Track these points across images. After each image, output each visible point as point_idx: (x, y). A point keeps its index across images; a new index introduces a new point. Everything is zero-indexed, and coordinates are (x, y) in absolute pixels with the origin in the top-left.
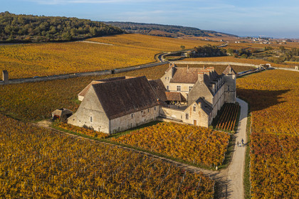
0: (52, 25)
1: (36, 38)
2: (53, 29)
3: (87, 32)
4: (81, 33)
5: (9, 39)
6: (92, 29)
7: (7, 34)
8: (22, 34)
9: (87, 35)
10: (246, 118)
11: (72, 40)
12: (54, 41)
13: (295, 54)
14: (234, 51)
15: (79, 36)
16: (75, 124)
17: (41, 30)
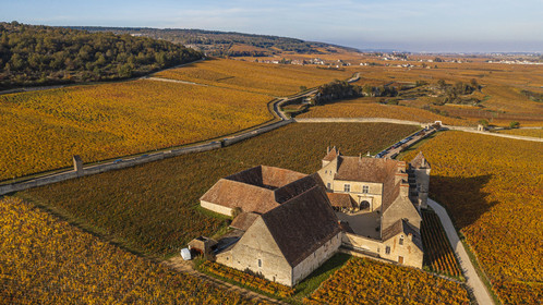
0: (98, 50)
1: (79, 75)
2: (101, 59)
3: (152, 60)
4: (143, 62)
5: (41, 80)
6: (159, 56)
7: (34, 69)
8: (57, 69)
9: (153, 66)
10: (460, 243)
11: (135, 76)
12: (108, 80)
13: (461, 93)
14: (374, 90)
15: (143, 68)
16: (229, 264)
17: (85, 60)
